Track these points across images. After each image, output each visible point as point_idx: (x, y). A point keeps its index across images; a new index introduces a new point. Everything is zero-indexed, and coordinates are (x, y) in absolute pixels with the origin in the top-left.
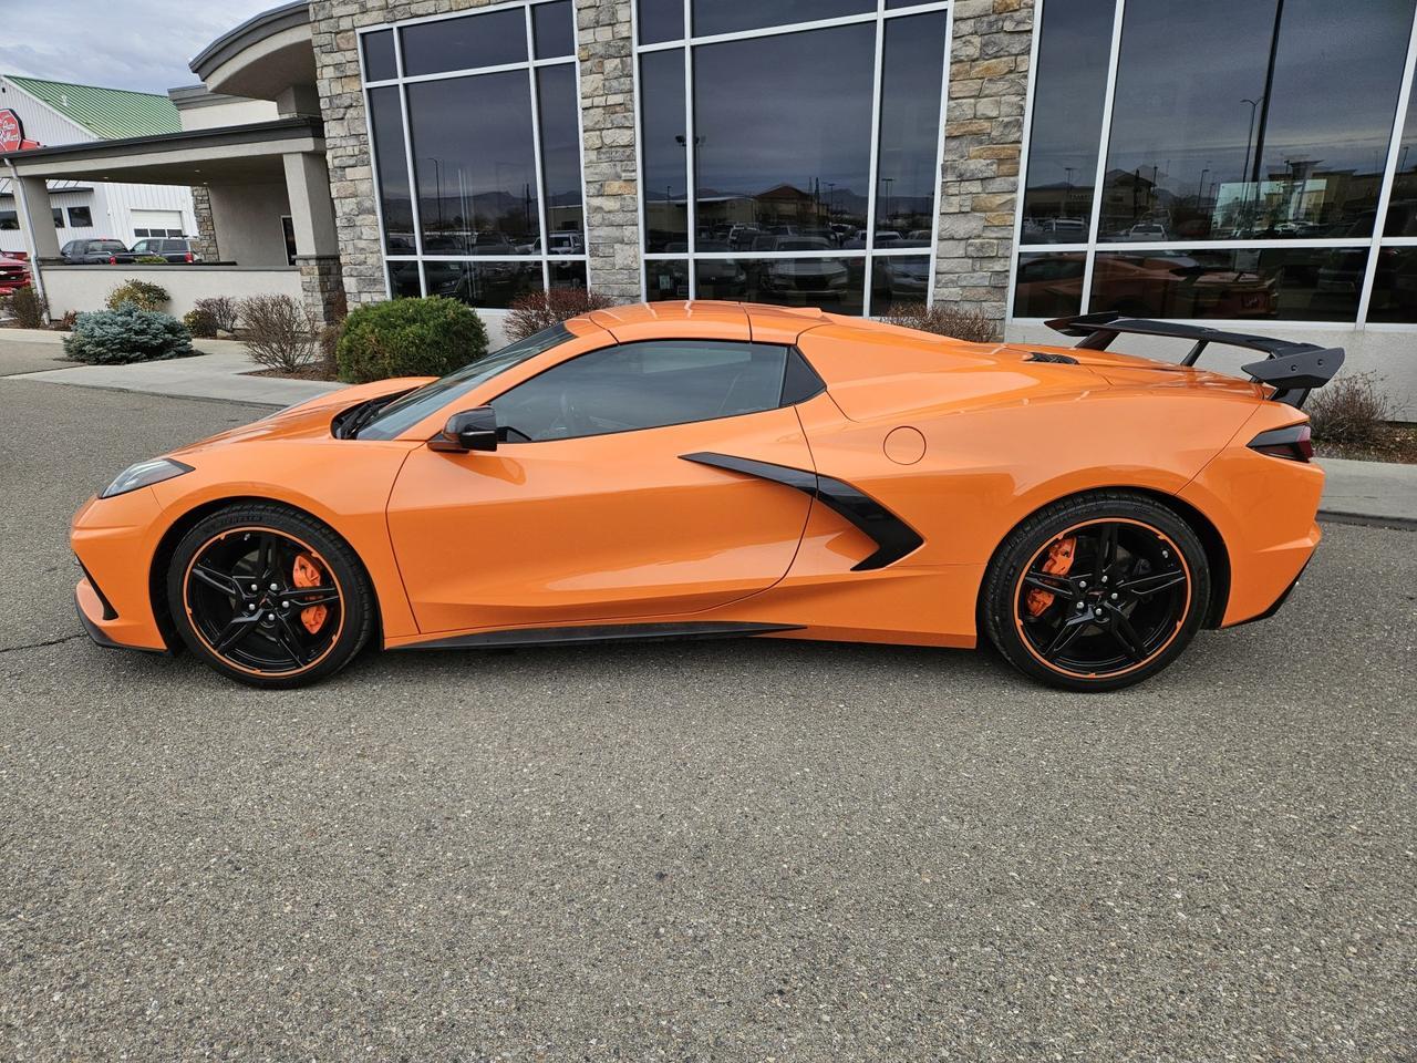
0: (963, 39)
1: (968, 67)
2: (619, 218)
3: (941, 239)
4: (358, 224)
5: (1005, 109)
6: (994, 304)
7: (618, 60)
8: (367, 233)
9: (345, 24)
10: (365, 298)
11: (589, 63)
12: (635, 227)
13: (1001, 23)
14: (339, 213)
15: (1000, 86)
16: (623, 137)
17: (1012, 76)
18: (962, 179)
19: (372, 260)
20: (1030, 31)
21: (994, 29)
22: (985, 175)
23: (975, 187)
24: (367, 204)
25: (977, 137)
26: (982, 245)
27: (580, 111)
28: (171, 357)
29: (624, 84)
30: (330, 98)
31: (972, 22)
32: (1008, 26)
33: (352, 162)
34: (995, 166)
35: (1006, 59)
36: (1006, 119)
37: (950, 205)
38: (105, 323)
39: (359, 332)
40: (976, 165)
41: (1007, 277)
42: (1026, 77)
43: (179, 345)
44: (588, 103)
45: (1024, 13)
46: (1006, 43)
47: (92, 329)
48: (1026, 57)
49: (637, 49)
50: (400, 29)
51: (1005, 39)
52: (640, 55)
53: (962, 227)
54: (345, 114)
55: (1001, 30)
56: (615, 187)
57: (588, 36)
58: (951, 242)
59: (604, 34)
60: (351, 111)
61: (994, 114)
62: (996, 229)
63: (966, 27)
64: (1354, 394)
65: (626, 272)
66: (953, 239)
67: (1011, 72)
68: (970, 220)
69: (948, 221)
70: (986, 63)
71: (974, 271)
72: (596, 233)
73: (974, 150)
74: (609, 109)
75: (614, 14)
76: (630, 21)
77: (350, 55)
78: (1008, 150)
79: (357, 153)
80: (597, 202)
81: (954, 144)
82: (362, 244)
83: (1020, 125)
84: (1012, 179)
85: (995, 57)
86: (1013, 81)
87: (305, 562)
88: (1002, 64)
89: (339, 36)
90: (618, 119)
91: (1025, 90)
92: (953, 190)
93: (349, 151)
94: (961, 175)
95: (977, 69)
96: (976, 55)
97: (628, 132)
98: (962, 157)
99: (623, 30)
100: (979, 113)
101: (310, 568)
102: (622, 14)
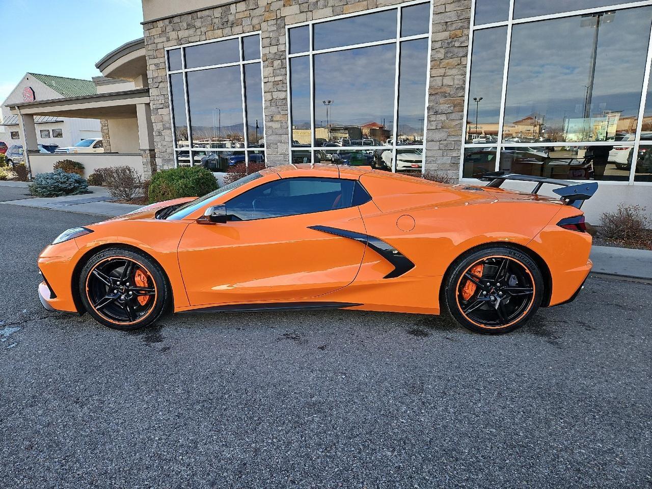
0: (436, 50)
1: (439, 63)
2: (280, 132)
3: (428, 141)
4: (163, 134)
5: (456, 82)
6: (453, 171)
7: (280, 61)
8: (167, 139)
9: (160, 46)
10: (166, 168)
11: (267, 62)
12: (287, 136)
13: (453, 43)
14: (155, 130)
15: (454, 72)
16: (282, 95)
17: (459, 66)
18: (436, 113)
19: (169, 151)
20: (467, 46)
21: (451, 45)
22: (448, 112)
23: (443, 117)
24: (167, 125)
25: (444, 95)
26: (447, 144)
27: (263, 83)
28: (77, 194)
29: (282, 71)
30: (153, 79)
31: (440, 43)
32: (457, 44)
33: (161, 106)
34: (452, 108)
35: (456, 59)
36: (457, 86)
37: (431, 125)
38: (47, 178)
39: (158, 182)
40: (444, 107)
41: (459, 159)
42: (466, 67)
43: (81, 189)
44: (266, 80)
45: (464, 38)
46: (456, 52)
47: (42, 181)
48: (466, 58)
49: (288, 56)
50: (184, 48)
51: (456, 50)
52: (290, 59)
53: (438, 136)
54: (159, 86)
55: (454, 46)
56: (277, 117)
57: (267, 51)
58: (432, 143)
59: (274, 49)
60: (162, 84)
61: (452, 84)
62: (453, 137)
63: (438, 45)
64: (629, 216)
65: (283, 156)
66: (433, 141)
67: (458, 65)
68: (441, 133)
69: (431, 133)
70: (447, 60)
71: (443, 156)
72: (269, 138)
73: (442, 100)
74: (276, 83)
75: (278, 40)
76: (285, 44)
77: (162, 60)
78: (458, 100)
79: (163, 102)
80: (270, 124)
81: (433, 98)
82: (165, 143)
83: (464, 89)
84: (461, 113)
85: (451, 58)
86: (460, 69)
87: (140, 273)
88: (455, 61)
89: (157, 51)
90: (280, 87)
91: (466, 73)
92: (432, 119)
93: (160, 102)
94: (436, 112)
95: (443, 64)
96: (443, 57)
97: (284, 93)
98: (437, 104)
99: (282, 48)
100: (444, 84)
101: (143, 275)
102: (282, 40)
